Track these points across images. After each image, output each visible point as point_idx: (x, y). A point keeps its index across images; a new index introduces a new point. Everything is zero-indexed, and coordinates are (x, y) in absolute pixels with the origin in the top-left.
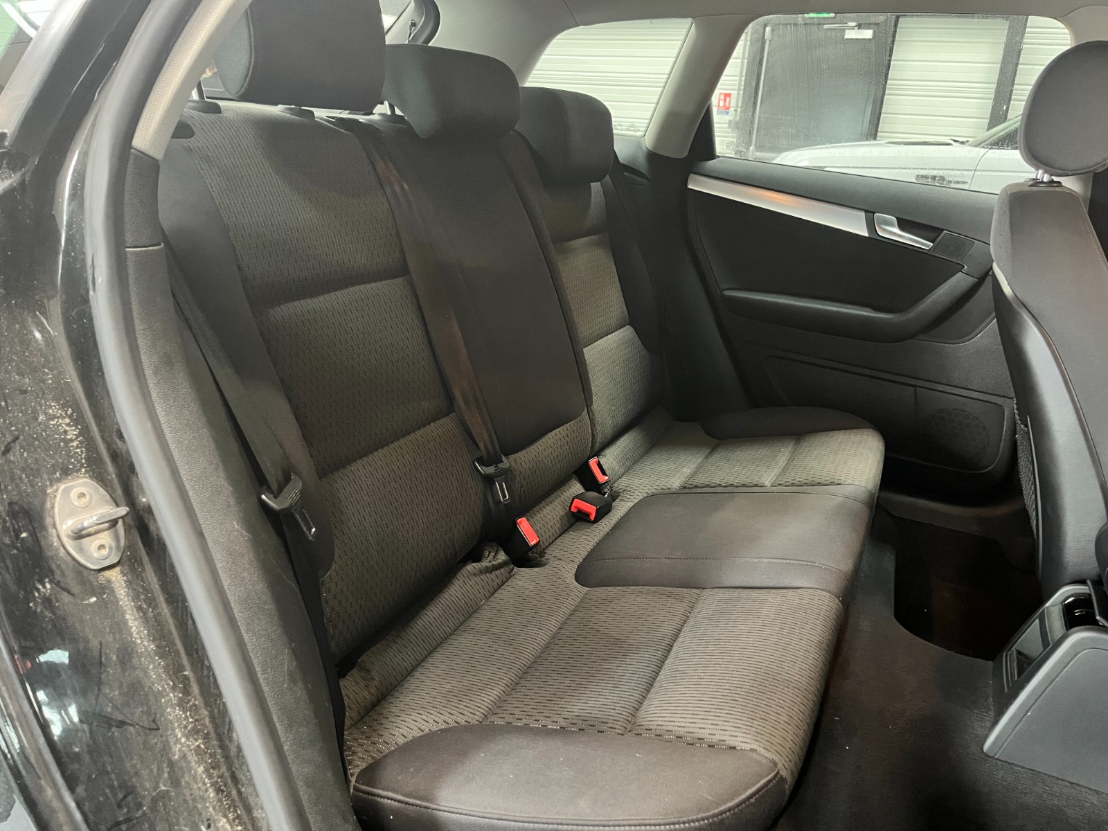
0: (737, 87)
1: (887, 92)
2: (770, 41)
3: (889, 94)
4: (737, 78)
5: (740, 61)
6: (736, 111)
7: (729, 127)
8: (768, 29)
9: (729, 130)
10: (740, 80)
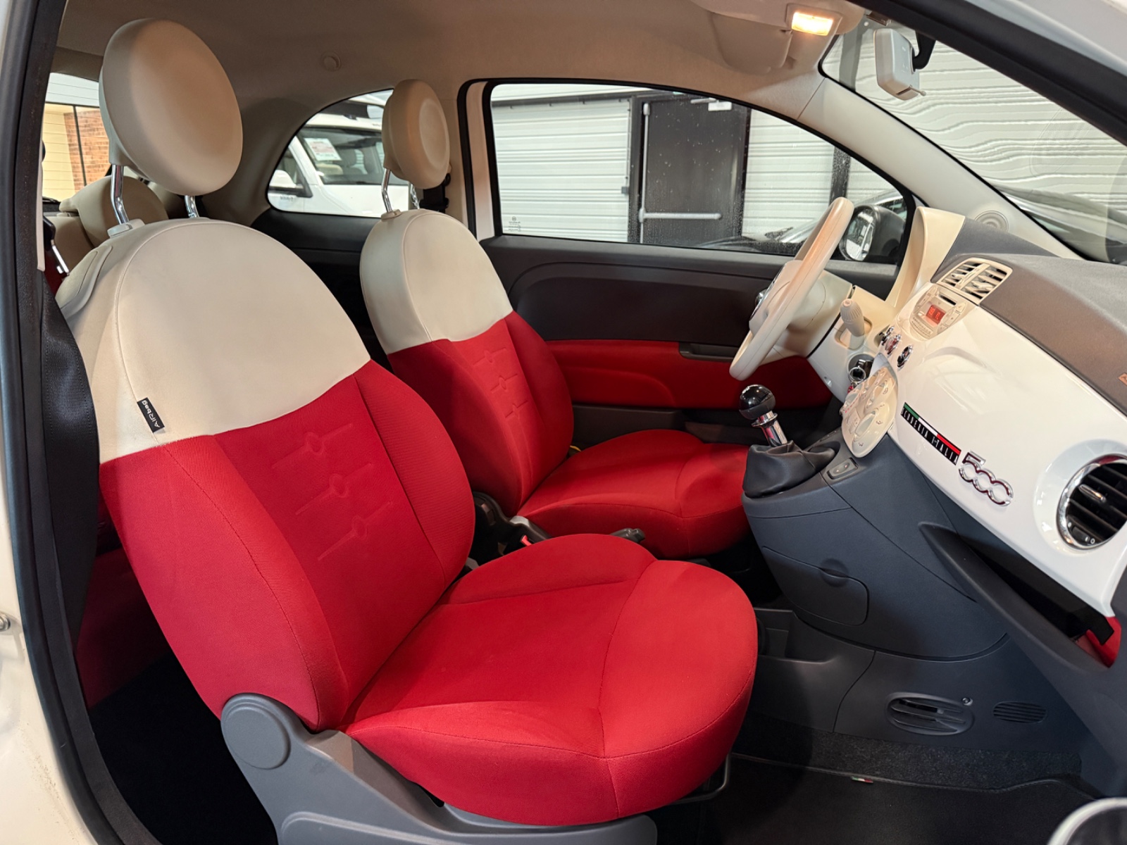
0: (626, 158)
1: (750, 154)
2: (649, 117)
3: (752, 156)
4: (626, 150)
5: (626, 134)
6: (627, 178)
7: (622, 193)
8: (646, 106)
9: (623, 195)
10: (628, 151)
